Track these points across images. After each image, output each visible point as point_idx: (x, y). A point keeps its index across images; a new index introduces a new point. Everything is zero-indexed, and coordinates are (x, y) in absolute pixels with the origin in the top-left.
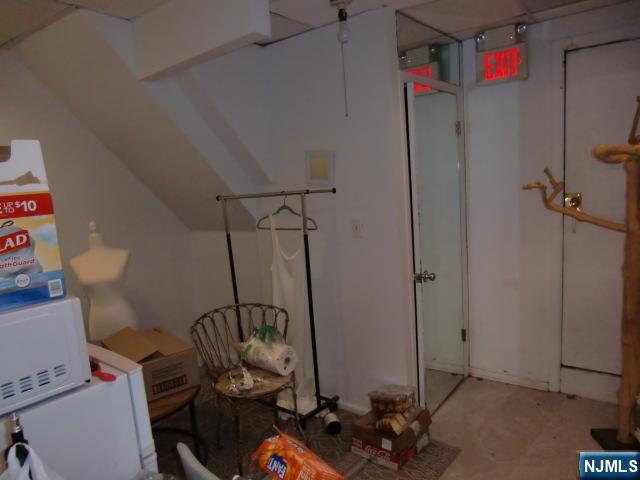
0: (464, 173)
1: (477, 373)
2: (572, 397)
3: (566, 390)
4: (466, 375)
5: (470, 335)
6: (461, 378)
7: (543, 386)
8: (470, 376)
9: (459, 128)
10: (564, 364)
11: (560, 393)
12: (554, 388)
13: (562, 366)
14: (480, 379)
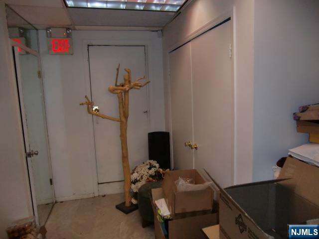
0: (44, 98)
1: (59, 200)
2: (104, 196)
3: (101, 194)
4: (54, 202)
5: (54, 181)
6: (52, 205)
7: (92, 196)
8: (56, 202)
9: (40, 74)
10: (99, 182)
11: (99, 196)
12: (96, 194)
13: (99, 184)
14: (62, 202)
